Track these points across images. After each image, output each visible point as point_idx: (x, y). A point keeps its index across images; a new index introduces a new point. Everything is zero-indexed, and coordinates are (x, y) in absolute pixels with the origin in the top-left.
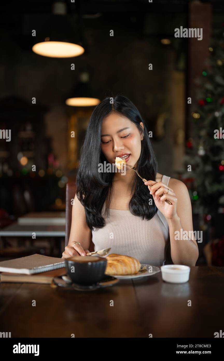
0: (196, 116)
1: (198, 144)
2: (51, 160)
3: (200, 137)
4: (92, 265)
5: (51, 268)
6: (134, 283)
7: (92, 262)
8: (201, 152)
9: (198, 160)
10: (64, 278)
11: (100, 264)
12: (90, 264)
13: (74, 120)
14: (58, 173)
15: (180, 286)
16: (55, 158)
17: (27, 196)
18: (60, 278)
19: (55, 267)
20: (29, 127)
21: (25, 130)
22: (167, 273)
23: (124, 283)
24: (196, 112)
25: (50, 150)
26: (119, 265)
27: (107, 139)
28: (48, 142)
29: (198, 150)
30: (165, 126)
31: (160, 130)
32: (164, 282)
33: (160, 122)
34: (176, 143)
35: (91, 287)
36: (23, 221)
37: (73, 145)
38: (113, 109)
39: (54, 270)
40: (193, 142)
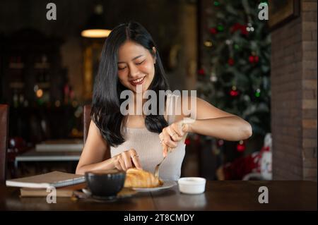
0: (208, 44)
1: (210, 71)
2: (67, 90)
3: (212, 65)
4: (112, 177)
5: (71, 183)
6: (152, 195)
7: (111, 174)
8: (214, 79)
9: (210, 86)
10: (84, 191)
11: (119, 176)
12: (109, 176)
13: (89, 52)
14: (75, 104)
15: (197, 197)
16: (71, 89)
17: (44, 125)
18: (81, 191)
19: (75, 182)
20: (44, 59)
21: (41, 62)
22: (184, 185)
23: (142, 195)
24: (208, 41)
25: (65, 81)
26: (135, 178)
27: (123, 65)
28: (64, 72)
29: (210, 76)
30: (177, 57)
31: (173, 61)
32: (181, 193)
33: (173, 53)
34: (188, 74)
35: (111, 198)
36: (40, 147)
37: (88, 76)
38: (128, 38)
39: (73, 185)
40: (205, 69)
